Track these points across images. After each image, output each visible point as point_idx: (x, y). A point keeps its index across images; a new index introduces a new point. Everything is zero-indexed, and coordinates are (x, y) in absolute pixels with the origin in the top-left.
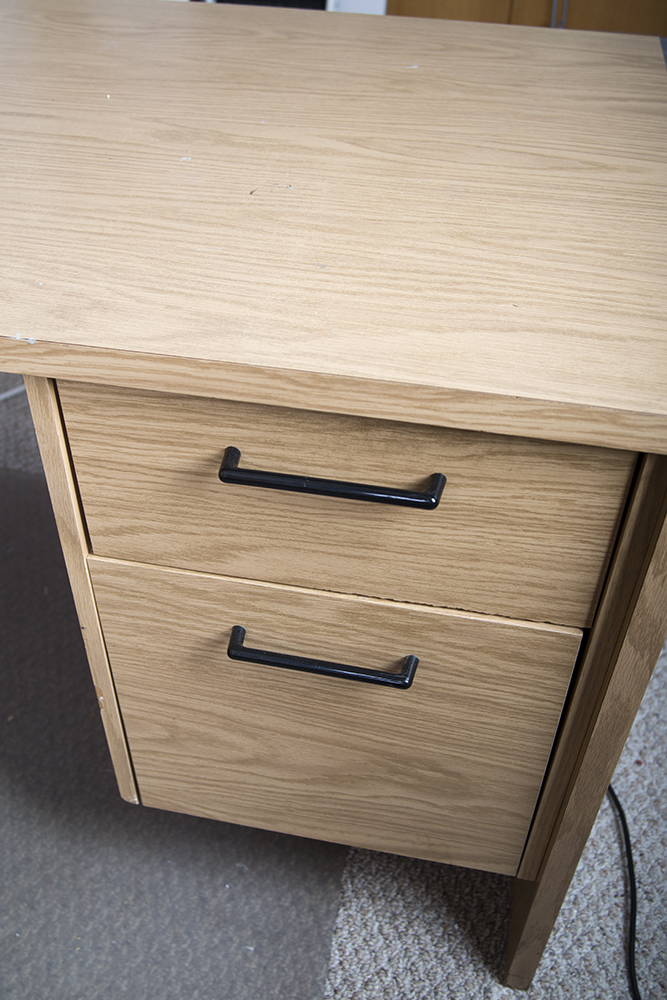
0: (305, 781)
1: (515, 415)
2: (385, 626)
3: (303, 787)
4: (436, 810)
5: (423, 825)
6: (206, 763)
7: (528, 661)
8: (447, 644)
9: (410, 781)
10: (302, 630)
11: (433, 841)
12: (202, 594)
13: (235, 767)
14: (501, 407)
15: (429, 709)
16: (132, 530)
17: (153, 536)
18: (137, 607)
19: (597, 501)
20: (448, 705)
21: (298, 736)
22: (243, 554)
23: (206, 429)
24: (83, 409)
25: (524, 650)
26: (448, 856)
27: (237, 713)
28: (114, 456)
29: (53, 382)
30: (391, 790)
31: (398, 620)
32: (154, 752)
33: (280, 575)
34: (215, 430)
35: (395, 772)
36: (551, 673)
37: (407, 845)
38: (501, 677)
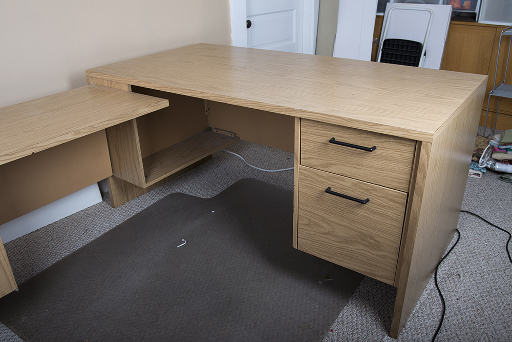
0: (339, 242)
1: (388, 129)
2: (362, 189)
3: (339, 244)
4: (372, 256)
5: (369, 262)
6: (315, 233)
7: (394, 202)
8: (376, 195)
9: (366, 243)
10: (344, 189)
11: (371, 268)
12: (322, 177)
13: (323, 235)
14: (385, 128)
15: (372, 217)
16: (310, 158)
17: (315, 160)
18: (308, 180)
19: (408, 155)
20: (376, 216)
21: (340, 225)
22: (333, 166)
23: (329, 133)
24: (305, 127)
25: (394, 198)
26: (375, 275)
27: (326, 216)
28: (309, 139)
29: (300, 118)
30: (361, 247)
31: (366, 187)
32: (304, 229)
33: (340, 173)
34: (330, 133)
35: (362, 240)
36: (400, 206)
37: (365, 270)
38: (388, 207)
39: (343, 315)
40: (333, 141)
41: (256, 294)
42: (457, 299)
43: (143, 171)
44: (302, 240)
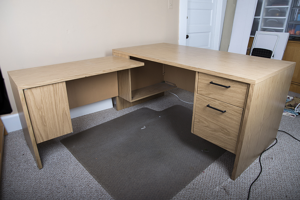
0: (212, 131)
1: (236, 78)
2: (223, 106)
3: (212, 132)
4: (226, 138)
5: (224, 141)
6: (201, 126)
7: (237, 113)
8: (229, 109)
9: (224, 132)
10: (215, 105)
11: (225, 145)
12: (206, 99)
13: (204, 127)
14: (234, 77)
15: (227, 120)
16: (201, 91)
17: (203, 92)
18: (200, 101)
19: (244, 91)
20: (229, 119)
21: (212, 123)
22: (211, 95)
23: (210, 79)
24: (200, 76)
25: (237, 111)
26: (226, 148)
27: (206, 118)
28: (202, 82)
29: (198, 72)
30: (221, 134)
31: (224, 105)
32: (196, 124)
33: (214, 98)
34: (211, 79)
35: (222, 130)
36: (239, 115)
37: (222, 145)
38: (234, 115)
39: (211, 166)
40: (211, 83)
41: (172, 152)
42: (269, 169)
43: (131, 94)
44: (195, 129)
